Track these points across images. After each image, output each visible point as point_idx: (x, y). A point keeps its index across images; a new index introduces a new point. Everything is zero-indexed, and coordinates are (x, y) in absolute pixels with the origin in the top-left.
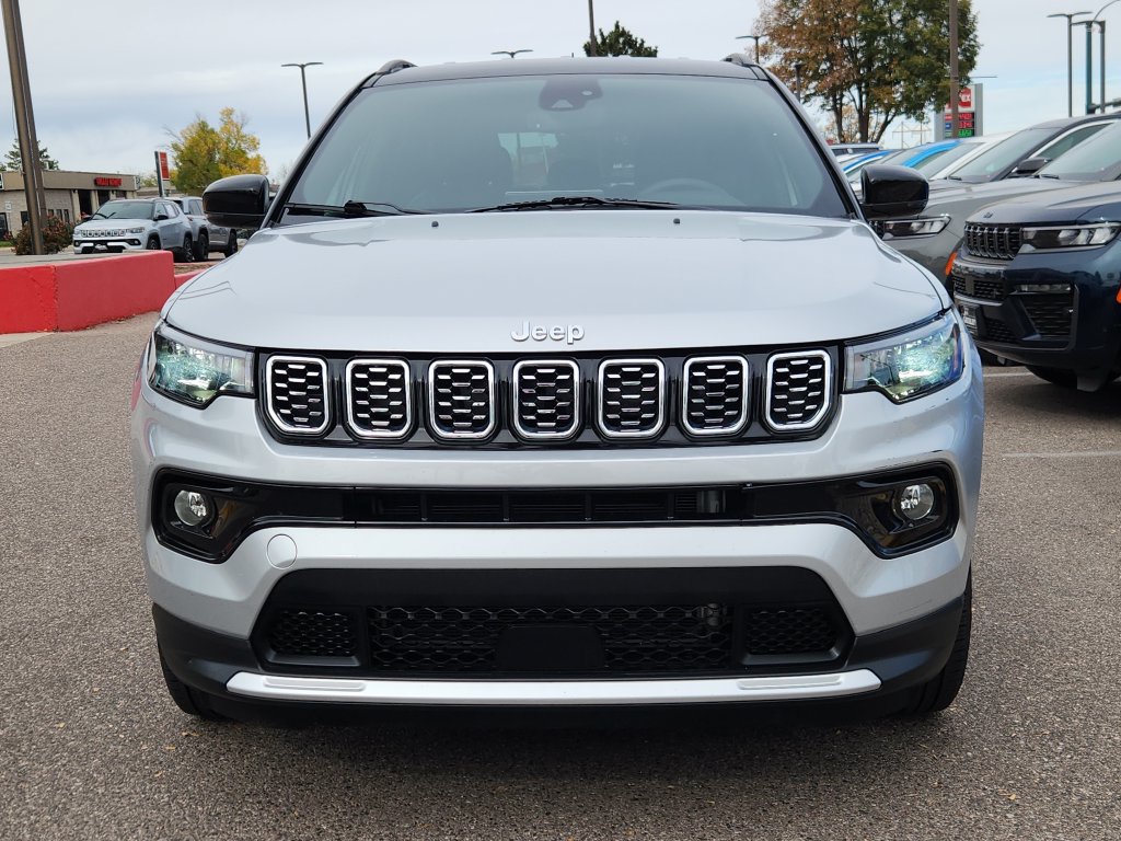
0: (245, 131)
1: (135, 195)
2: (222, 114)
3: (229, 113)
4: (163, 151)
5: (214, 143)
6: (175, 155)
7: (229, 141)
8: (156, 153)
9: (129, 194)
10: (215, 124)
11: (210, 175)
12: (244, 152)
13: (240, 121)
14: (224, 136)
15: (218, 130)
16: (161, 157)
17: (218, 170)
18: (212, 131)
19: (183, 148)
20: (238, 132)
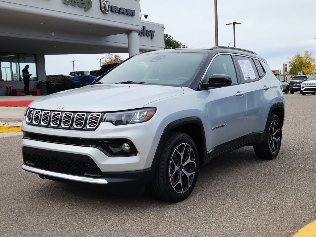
0: (311, 57)
1: (279, 76)
2: (305, 52)
3: (307, 52)
4: (286, 64)
5: (301, 61)
6: (290, 64)
7: (306, 60)
8: (284, 64)
9: (277, 75)
10: (302, 56)
11: (299, 70)
12: (310, 63)
13: (310, 54)
14: (304, 59)
15: (303, 57)
16: (285, 65)
17: (302, 69)
18: (301, 57)
19: (292, 62)
20: (309, 57)
